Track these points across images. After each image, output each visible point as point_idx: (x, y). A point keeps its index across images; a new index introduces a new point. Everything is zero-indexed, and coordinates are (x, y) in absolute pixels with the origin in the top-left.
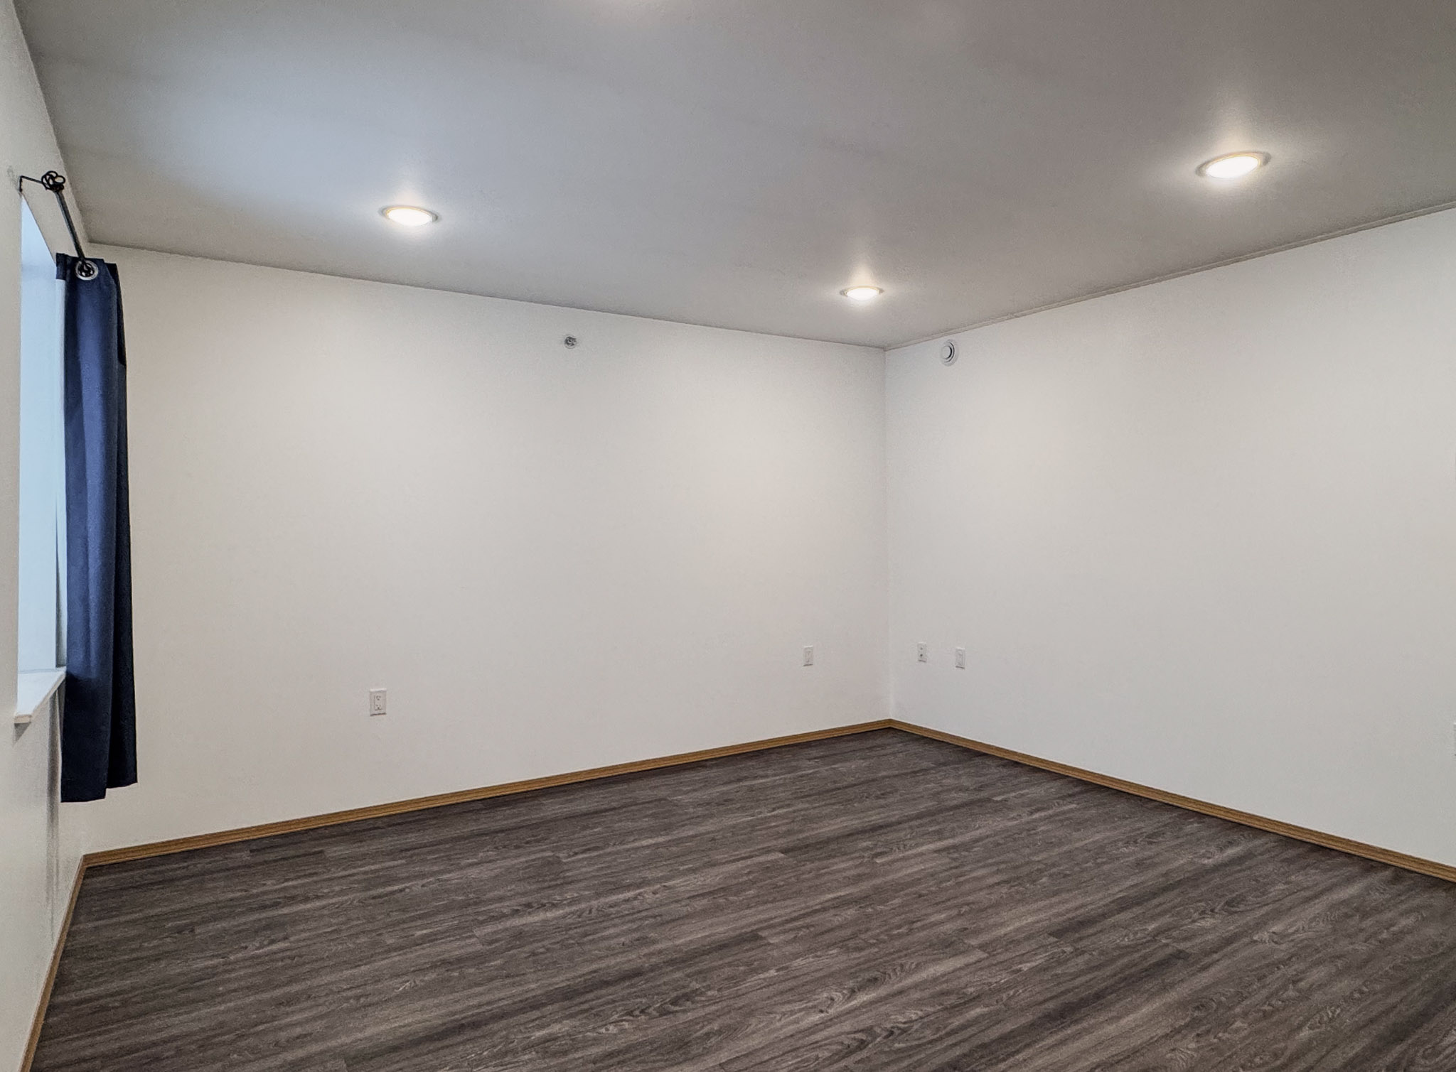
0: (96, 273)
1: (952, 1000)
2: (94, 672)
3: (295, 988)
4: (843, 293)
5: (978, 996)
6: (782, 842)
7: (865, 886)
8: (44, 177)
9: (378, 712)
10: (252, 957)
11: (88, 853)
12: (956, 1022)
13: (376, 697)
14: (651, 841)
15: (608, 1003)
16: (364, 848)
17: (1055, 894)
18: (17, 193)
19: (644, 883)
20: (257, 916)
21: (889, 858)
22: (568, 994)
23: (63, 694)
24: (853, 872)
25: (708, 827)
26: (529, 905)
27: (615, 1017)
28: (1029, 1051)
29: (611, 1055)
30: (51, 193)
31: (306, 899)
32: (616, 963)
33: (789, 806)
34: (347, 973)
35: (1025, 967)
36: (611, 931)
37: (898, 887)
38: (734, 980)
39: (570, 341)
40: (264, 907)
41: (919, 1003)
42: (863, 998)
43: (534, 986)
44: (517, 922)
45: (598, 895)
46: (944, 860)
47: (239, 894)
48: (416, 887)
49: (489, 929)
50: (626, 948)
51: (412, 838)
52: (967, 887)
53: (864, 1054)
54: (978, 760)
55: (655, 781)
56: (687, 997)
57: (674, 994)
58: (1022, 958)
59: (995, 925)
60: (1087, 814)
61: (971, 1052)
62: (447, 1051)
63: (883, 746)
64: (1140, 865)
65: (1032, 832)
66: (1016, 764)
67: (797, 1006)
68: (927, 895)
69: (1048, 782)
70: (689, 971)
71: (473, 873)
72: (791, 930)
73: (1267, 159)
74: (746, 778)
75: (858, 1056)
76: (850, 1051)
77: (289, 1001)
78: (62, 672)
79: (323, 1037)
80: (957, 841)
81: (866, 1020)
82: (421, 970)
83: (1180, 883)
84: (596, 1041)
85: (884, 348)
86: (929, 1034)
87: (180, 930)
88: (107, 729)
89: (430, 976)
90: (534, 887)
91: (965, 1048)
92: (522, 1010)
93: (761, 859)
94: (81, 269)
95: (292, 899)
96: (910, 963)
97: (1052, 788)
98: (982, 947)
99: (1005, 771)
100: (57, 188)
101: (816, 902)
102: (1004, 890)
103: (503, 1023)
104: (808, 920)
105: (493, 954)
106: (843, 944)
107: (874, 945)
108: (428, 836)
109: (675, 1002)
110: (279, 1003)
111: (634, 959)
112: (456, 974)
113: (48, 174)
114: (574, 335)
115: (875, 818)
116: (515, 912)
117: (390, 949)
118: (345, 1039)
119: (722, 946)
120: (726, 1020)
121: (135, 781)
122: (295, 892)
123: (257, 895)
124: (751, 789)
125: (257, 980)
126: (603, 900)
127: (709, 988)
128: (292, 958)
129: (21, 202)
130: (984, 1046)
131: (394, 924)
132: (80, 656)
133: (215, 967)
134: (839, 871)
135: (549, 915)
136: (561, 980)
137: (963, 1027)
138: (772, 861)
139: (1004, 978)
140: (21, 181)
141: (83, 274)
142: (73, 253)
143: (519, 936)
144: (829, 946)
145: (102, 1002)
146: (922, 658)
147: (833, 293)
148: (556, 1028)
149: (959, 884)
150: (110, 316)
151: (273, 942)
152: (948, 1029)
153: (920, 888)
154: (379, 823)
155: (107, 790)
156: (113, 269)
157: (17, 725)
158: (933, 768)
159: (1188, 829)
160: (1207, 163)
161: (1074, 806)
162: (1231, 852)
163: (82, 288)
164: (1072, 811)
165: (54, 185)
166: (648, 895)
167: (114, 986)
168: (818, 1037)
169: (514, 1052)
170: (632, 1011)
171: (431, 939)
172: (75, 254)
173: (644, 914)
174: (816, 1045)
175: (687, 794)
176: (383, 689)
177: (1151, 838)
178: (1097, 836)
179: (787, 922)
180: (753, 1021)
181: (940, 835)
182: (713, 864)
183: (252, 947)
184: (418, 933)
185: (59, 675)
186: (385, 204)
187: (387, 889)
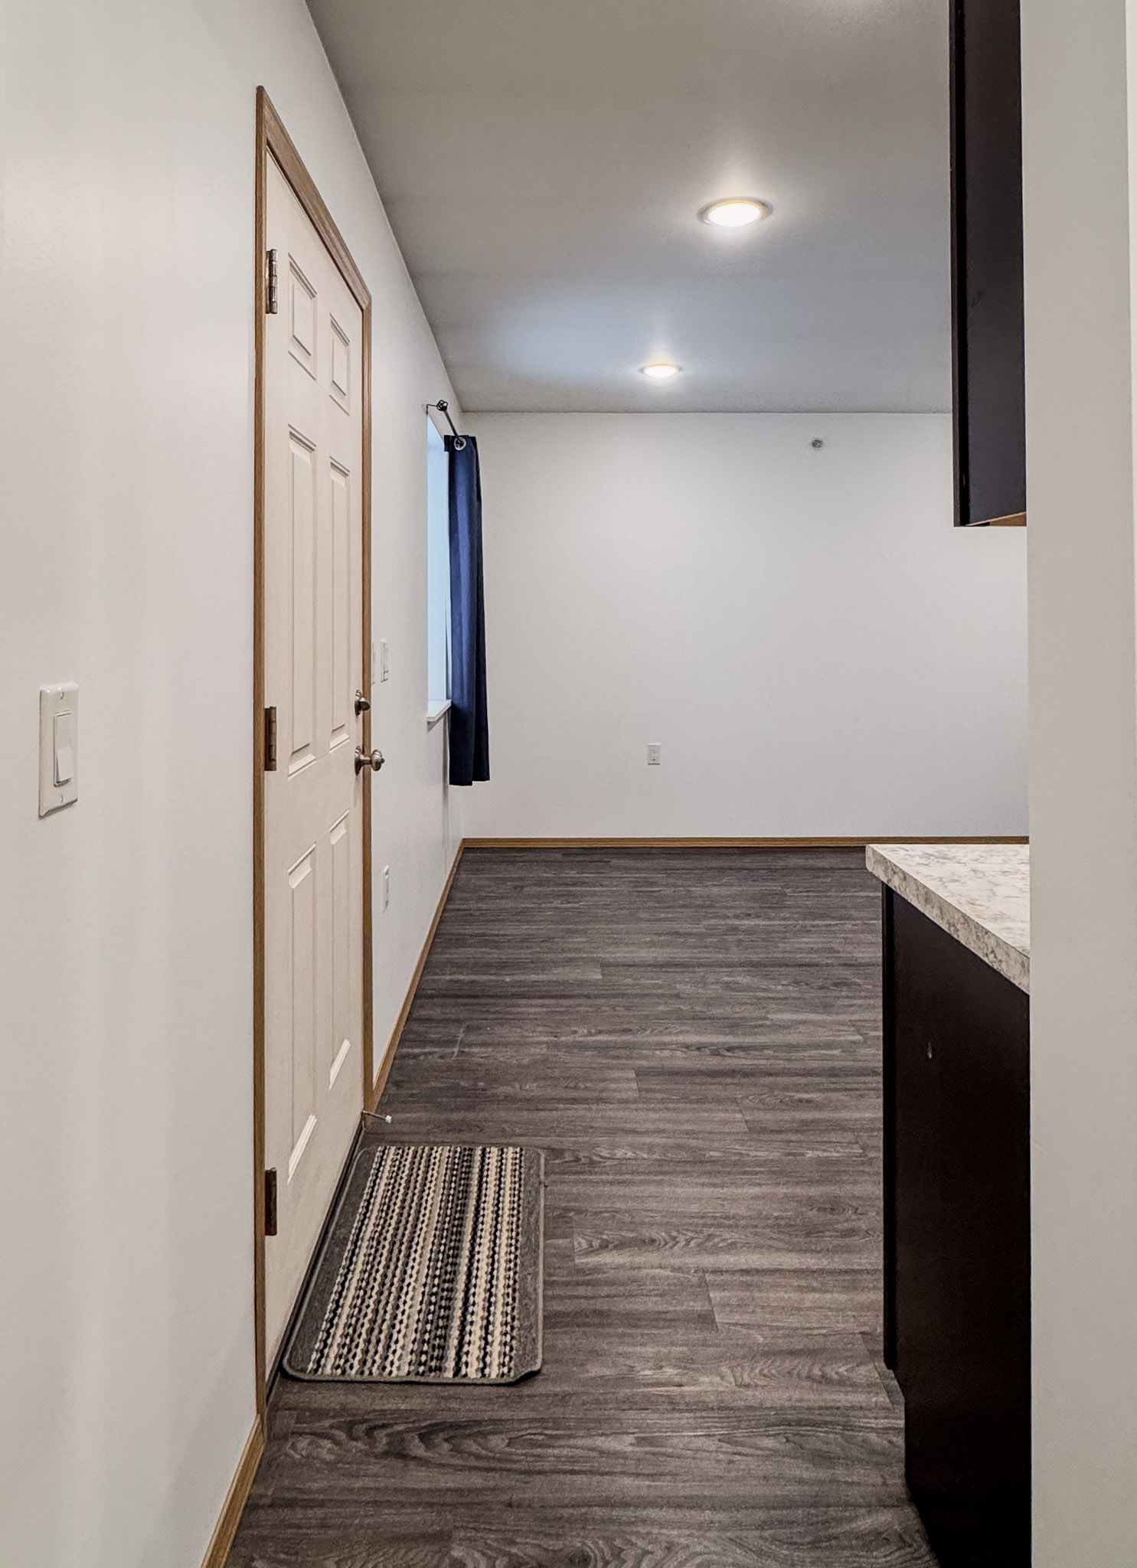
0: (464, 444)
2: (465, 703)
8: (438, 405)
9: (654, 763)
10: (556, 908)
11: (465, 837)
13: (653, 751)
15: (783, 975)
16: (639, 865)
18: (425, 415)
20: (561, 888)
22: (755, 965)
26: (749, 915)
27: (785, 983)
29: (771, 999)
30: (442, 412)
31: (595, 885)
34: (612, 926)
36: (807, 940)
39: (817, 444)
40: (566, 885)
43: (734, 955)
44: (735, 922)
45: (804, 918)
47: (551, 875)
48: (668, 891)
49: (713, 922)
57: (835, 981)
71: (715, 890)
77: (576, 931)
78: (449, 702)
79: (589, 952)
84: (765, 990)
87: (516, 887)
89: (663, 938)
90: (759, 906)
92: (718, 966)
94: (456, 443)
95: (584, 884)
100: (444, 409)
105: (712, 935)
109: (835, 985)
110: (568, 931)
111: (817, 958)
112: (681, 940)
113: (439, 402)
114: (820, 438)
116: (737, 917)
117: (641, 920)
118: (601, 955)
121: (488, 778)
122: (587, 880)
123: (563, 878)
125: (556, 918)
126: (808, 922)
128: (579, 913)
129: (427, 421)
131: (649, 908)
132: (458, 692)
133: (533, 908)
135: (761, 922)
136: (753, 957)
140: (425, 409)
141: (457, 446)
142: (452, 434)
143: (734, 930)
145: (471, 912)
148: (740, 979)
150: (473, 478)
151: (568, 903)
154: (654, 851)
155: (474, 781)
156: (473, 439)
157: (429, 723)
163: (457, 454)
167: (479, 906)
169: (707, 983)
170: (798, 983)
171: (672, 920)
172: (453, 434)
176: (659, 745)
183: (557, 903)
184: (663, 915)
185: (447, 704)
186: (641, 366)
187: (650, 889)
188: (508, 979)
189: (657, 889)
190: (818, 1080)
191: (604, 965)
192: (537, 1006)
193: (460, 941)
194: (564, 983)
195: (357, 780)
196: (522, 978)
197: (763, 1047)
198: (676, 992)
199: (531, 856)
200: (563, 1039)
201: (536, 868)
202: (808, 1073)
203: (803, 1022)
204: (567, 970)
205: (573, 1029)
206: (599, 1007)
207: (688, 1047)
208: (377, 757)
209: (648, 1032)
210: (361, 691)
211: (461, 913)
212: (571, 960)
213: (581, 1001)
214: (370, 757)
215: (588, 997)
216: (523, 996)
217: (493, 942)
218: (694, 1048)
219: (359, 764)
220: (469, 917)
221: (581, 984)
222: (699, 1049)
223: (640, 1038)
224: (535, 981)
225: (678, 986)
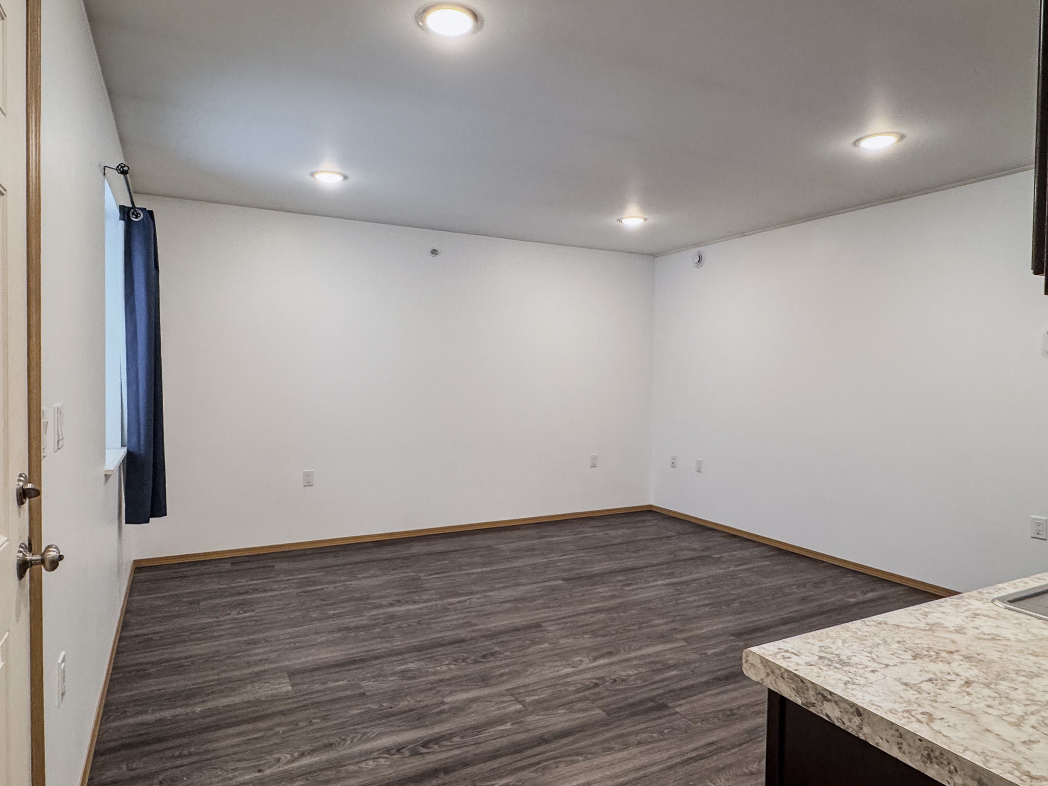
0: (142, 216)
1: (658, 666)
2: (141, 450)
3: (260, 636)
4: (620, 220)
5: (675, 665)
6: (565, 575)
7: (614, 602)
8: (118, 167)
9: (309, 484)
10: (234, 619)
11: (137, 559)
12: (657, 678)
13: (307, 475)
14: (479, 570)
15: (443, 655)
17: (741, 613)
18: (103, 176)
19: (472, 593)
20: (235, 598)
21: (635, 587)
22: (419, 649)
23: (125, 465)
24: (610, 594)
25: (518, 563)
26: (399, 601)
27: (447, 662)
28: (700, 696)
29: (442, 681)
30: (122, 176)
31: (265, 591)
32: (449, 635)
33: (572, 554)
34: (290, 630)
35: (710, 652)
36: (449, 618)
37: (636, 604)
38: (521, 648)
39: (434, 252)
40: (240, 594)
41: (636, 667)
42: (601, 662)
43: (399, 643)
44: (391, 610)
45: (442, 598)
46: (671, 590)
47: (224, 586)
48: (331, 587)
49: (374, 612)
50: (456, 627)
51: (330, 561)
52: (681, 606)
53: (596, 690)
54: (709, 533)
55: (487, 536)
56: (492, 654)
57: (484, 653)
58: (710, 647)
59: (696, 628)
60: (776, 568)
61: (665, 693)
62: (346, 672)
63: (644, 521)
64: (805, 599)
65: (735, 577)
66: (734, 536)
67: (559, 663)
68: (654, 609)
69: (755, 548)
70: (494, 641)
71: (366, 582)
72: (562, 623)
73: (902, 137)
74: (546, 537)
75: (592, 691)
76: (588, 688)
78: (125, 450)
79: (273, 662)
80: (683, 579)
81: (600, 673)
82: (332, 632)
83: (829, 611)
84: (434, 673)
85: (654, 255)
86: (639, 682)
87: (191, 603)
88: (150, 484)
89: (337, 635)
90: (405, 591)
91: (661, 691)
92: (389, 655)
93: (550, 583)
94: (133, 214)
95: (256, 590)
96: (635, 645)
97: (757, 551)
98: (685, 639)
99: (725, 540)
100: (125, 173)
101: (581, 608)
102: (707, 609)
103: (379, 661)
104: (573, 619)
105: (376, 625)
106: (594, 633)
107: (613, 634)
108: (341, 560)
109: (484, 657)
110: (249, 643)
111: (462, 633)
112: (353, 634)
113: (119, 165)
114: (437, 248)
115: (629, 564)
116: (391, 605)
117: (314, 620)
118: (287, 663)
119: (516, 629)
120: (515, 668)
121: (165, 515)
122: (258, 587)
123: (236, 587)
124: (549, 543)
125: (236, 631)
126: (445, 601)
127: (506, 651)
128: (256, 621)
129: (104, 181)
130: (673, 691)
131: (317, 607)
132: (135, 440)
133: (211, 623)
134: (599, 593)
135: (411, 607)
136: (415, 642)
137: (663, 680)
138: (555, 585)
139: (695, 656)
140: (104, 169)
141: (134, 216)
142: (129, 205)
143: (392, 617)
144: (586, 633)
145: (150, 636)
146: (673, 465)
147: (613, 221)
148: (411, 666)
149: (677, 604)
151: (245, 612)
152: (653, 681)
153: (651, 605)
155: (151, 519)
156: (151, 213)
157: (105, 475)
158: (674, 536)
159: (845, 580)
160: (859, 140)
161: (767, 563)
162: (870, 595)
163: (134, 225)
164: (766, 566)
165: (123, 171)
166: (474, 599)
167: (157, 629)
168: (568, 680)
169: (386, 676)
170: (457, 660)
171: (339, 616)
173: (471, 609)
174: (567, 684)
175: (505, 545)
176: (312, 470)
177: (816, 585)
178: (780, 581)
179: (559, 619)
180: (531, 670)
181: (671, 575)
182: (517, 585)
183: (234, 614)
184: (332, 612)
185: (124, 451)
186: (314, 170)
187: (314, 588)
188: (198, 709)
189: (320, 587)
190: (505, 760)
191: (292, 674)
192: (234, 735)
193: (141, 673)
194: (258, 702)
195: (21, 586)
196: (211, 704)
197: (450, 736)
198: (362, 691)
199: (201, 569)
200: (268, 772)
201: (207, 581)
202: (495, 755)
203: (474, 700)
204: (257, 686)
205: (275, 756)
206: (296, 723)
207: (388, 751)
208: (52, 554)
209: (349, 742)
210: (27, 474)
211: (138, 639)
212: (257, 674)
213: (277, 720)
214: (42, 555)
215: (283, 713)
216: (218, 727)
217: (177, 667)
218: (394, 751)
219: (23, 567)
220: (147, 642)
221: (274, 699)
222: (399, 751)
223: (343, 751)
224: (227, 706)
225: (363, 684)
